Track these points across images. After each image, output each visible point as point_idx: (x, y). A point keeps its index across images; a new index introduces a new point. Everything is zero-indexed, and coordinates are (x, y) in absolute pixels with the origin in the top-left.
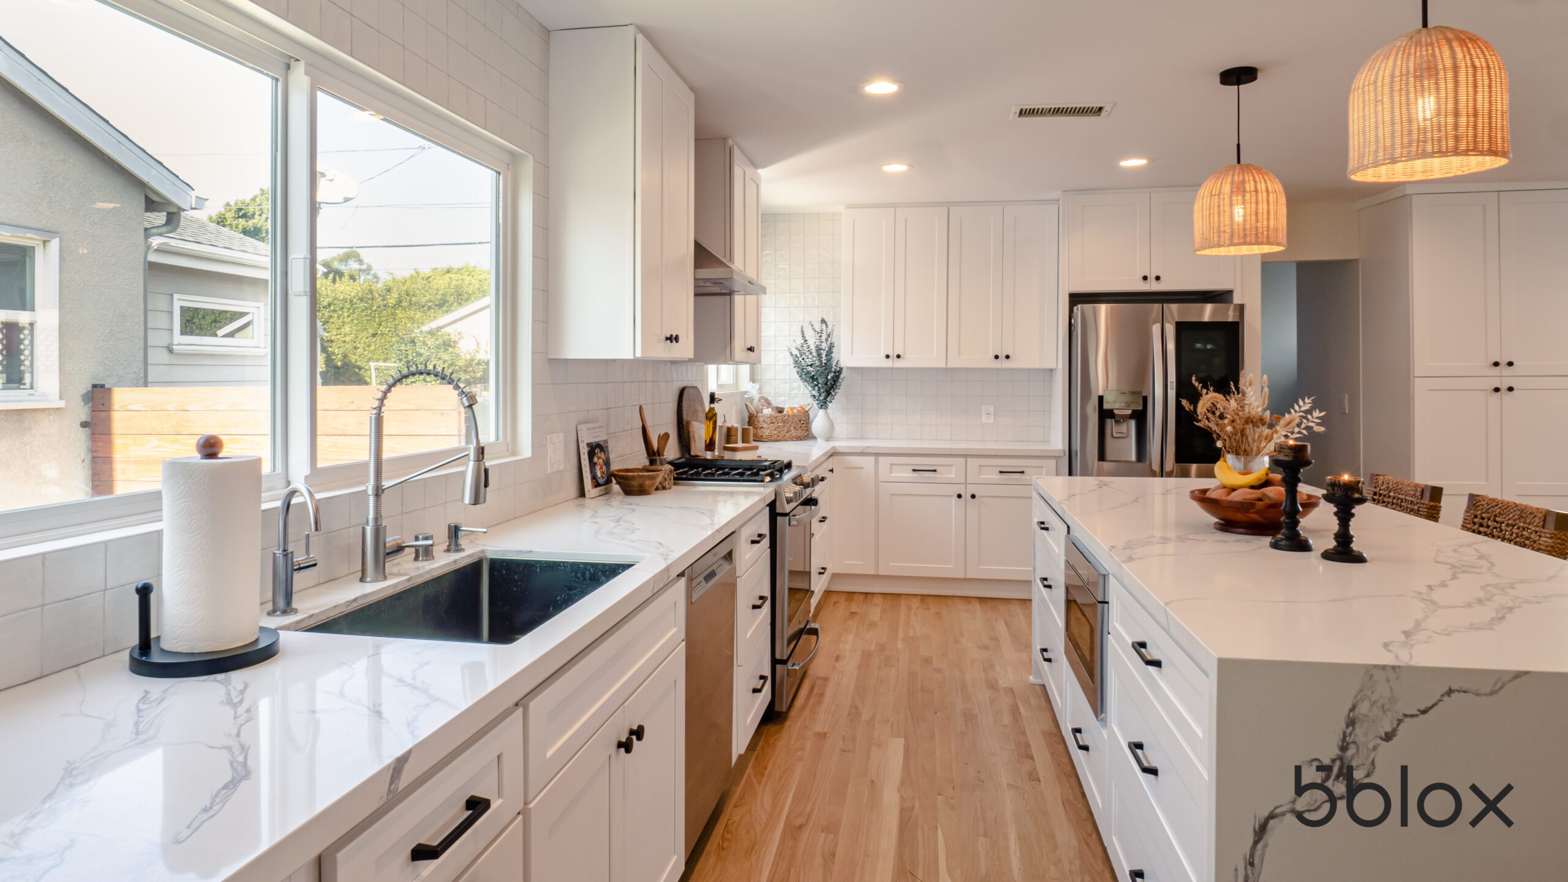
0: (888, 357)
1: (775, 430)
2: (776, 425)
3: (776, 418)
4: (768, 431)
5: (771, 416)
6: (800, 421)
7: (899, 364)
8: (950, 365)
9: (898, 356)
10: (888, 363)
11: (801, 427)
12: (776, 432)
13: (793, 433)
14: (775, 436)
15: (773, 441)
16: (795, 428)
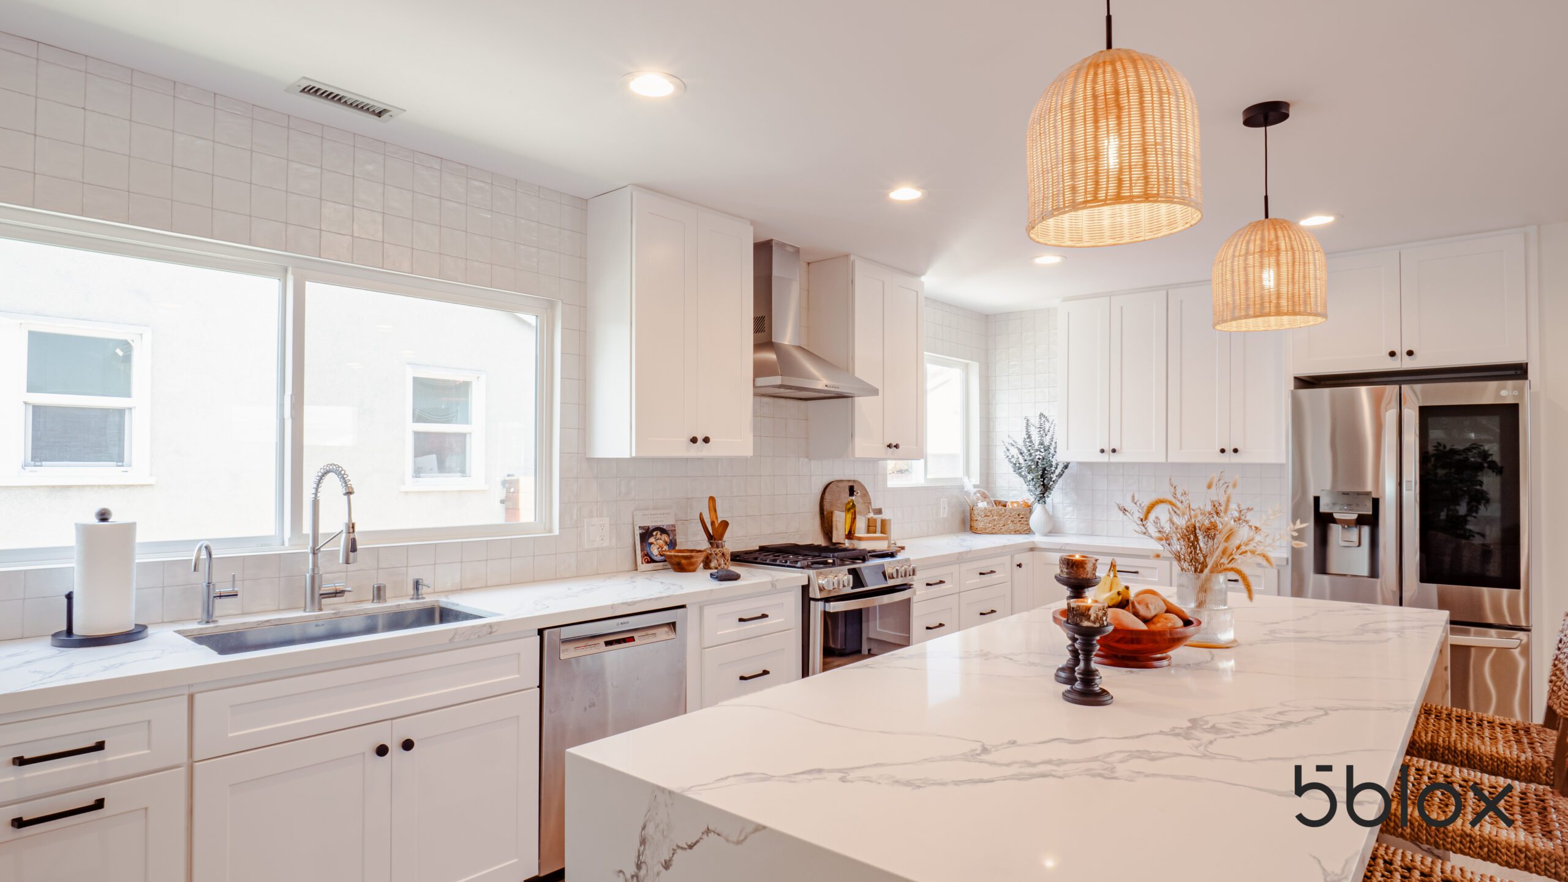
0: (1102, 451)
1: (989, 523)
2: (991, 518)
3: (991, 511)
4: (982, 523)
5: (985, 509)
6: (1019, 515)
7: (1115, 458)
8: (1170, 460)
9: (1114, 451)
10: (1104, 458)
11: (1020, 521)
12: (990, 525)
13: (1011, 526)
14: (990, 529)
15: (987, 533)
16: (1012, 521)
